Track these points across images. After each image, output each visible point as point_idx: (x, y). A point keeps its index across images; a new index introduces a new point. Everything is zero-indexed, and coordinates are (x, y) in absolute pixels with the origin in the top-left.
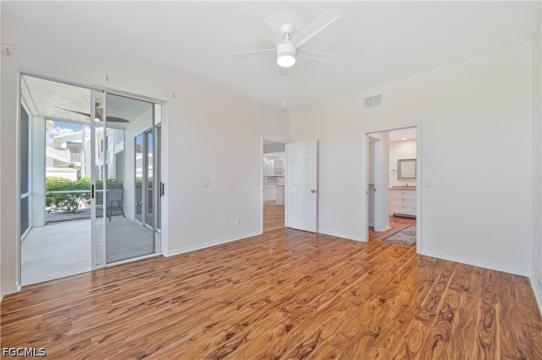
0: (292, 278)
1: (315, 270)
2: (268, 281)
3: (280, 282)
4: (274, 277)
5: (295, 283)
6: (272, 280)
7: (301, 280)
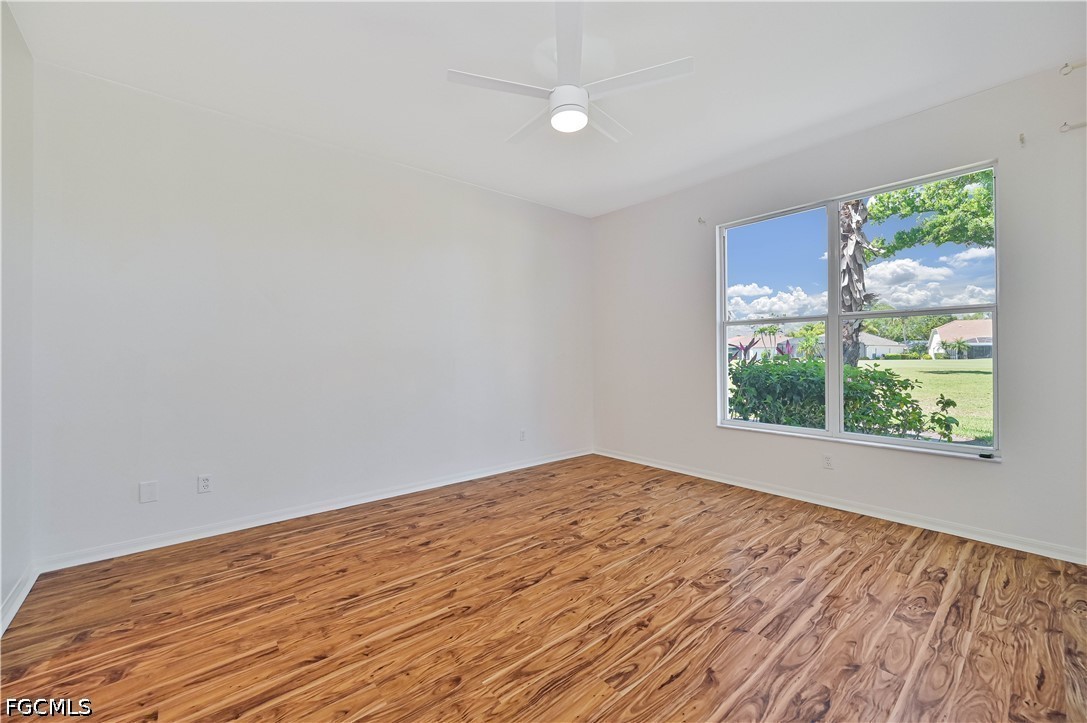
0: (555, 587)
1: (483, 612)
2: (610, 583)
3: (584, 579)
4: (596, 592)
5: (552, 575)
6: (601, 584)
7: (537, 582)
